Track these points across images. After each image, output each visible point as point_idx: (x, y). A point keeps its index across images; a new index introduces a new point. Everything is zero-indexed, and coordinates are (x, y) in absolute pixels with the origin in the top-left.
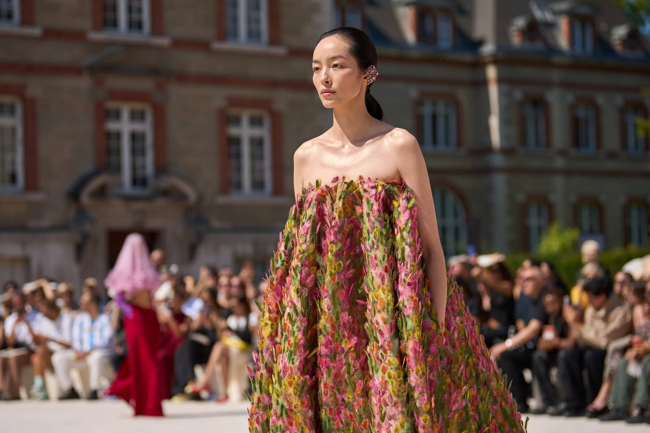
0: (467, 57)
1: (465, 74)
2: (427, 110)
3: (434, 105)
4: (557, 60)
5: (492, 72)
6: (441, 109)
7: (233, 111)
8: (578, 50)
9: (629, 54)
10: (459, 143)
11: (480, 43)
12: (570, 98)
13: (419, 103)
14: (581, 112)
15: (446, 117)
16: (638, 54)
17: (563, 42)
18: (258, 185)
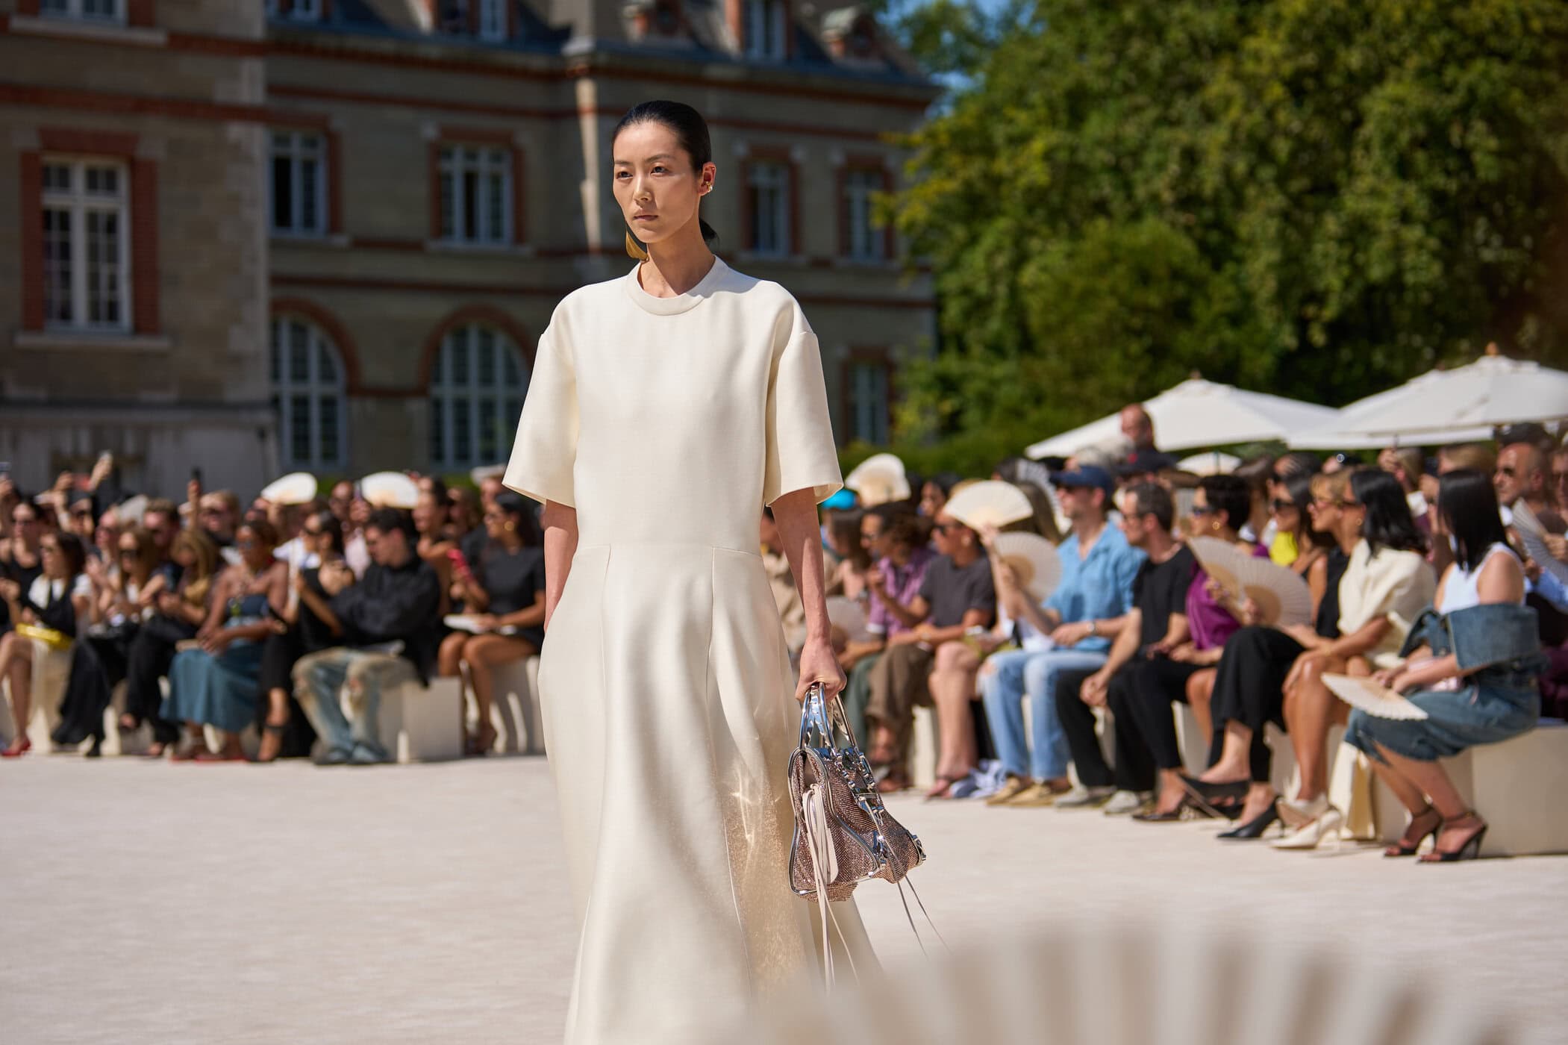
0: (538, 62)
1: (534, 96)
2: (456, 166)
3: (471, 156)
4: (715, 72)
5: (586, 93)
6: (484, 165)
7: (53, 159)
8: (756, 53)
9: (854, 63)
10: (520, 237)
11: (565, 33)
12: (741, 149)
13: (439, 152)
14: (762, 178)
15: (496, 180)
16: (874, 65)
17: (728, 37)
18: (105, 311)
